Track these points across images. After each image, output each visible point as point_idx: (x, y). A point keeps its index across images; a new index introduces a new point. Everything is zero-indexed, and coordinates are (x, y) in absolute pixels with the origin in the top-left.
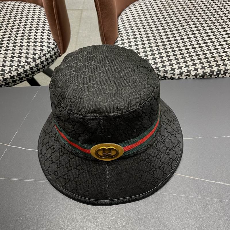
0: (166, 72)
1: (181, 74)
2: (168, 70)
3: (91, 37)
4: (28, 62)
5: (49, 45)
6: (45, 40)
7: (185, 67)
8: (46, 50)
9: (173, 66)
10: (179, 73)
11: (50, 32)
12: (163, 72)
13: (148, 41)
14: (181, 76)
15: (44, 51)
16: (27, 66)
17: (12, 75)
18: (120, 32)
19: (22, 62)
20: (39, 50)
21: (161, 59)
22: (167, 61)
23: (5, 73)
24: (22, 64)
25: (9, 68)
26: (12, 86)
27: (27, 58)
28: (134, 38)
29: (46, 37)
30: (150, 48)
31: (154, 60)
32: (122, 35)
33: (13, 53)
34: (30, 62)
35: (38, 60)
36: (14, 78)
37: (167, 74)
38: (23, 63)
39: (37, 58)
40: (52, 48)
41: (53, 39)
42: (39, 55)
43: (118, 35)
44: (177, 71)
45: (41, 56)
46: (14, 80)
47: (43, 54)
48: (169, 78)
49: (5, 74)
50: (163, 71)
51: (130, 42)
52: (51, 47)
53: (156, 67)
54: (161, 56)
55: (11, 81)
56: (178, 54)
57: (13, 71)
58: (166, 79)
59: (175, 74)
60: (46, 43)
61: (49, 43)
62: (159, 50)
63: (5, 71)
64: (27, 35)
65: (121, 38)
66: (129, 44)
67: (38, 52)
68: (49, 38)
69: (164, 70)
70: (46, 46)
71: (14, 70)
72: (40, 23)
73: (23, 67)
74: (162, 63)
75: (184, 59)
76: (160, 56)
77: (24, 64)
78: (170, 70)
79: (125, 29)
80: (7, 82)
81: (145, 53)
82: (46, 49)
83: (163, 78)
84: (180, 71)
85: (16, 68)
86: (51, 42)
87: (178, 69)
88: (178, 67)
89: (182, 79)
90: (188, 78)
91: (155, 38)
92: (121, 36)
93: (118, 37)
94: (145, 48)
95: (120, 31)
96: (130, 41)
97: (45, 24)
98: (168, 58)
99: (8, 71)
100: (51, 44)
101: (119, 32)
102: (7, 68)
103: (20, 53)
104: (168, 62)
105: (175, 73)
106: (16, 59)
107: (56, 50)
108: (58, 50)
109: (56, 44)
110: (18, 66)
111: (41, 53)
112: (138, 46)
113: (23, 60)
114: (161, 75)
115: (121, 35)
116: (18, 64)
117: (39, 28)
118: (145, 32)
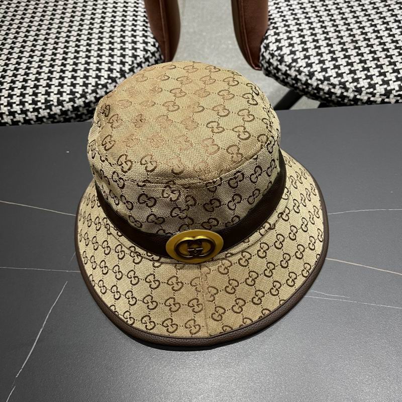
0: (359, 90)
1: (388, 93)
2: (363, 87)
3: (204, 34)
4: (113, 77)
5: (146, 48)
6: (140, 39)
7: (394, 82)
8: (142, 57)
9: (372, 79)
10: (383, 92)
11: (146, 25)
12: (353, 91)
13: (325, 35)
14: (388, 97)
15: (138, 58)
16: (111, 85)
17: (87, 101)
18: (271, 21)
19: (102, 78)
20: (130, 57)
21: (349, 67)
22: (361, 71)
23: (76, 97)
24: (103, 81)
25: (81, 88)
26: (86, 120)
27: (111, 70)
28: (299, 30)
29: (141, 34)
30: (329, 48)
31: (336, 70)
32: (276, 26)
33: (87, 63)
34: (117, 77)
35: (128, 73)
36: (90, 107)
37: (360, 94)
38: (105, 79)
39: (128, 71)
40: (152, 51)
41: (152, 36)
42: (130, 65)
43: (269, 25)
44: (380, 89)
45: (134, 67)
46: (90, 109)
47: (137, 64)
48: (364, 101)
49: (76, 99)
50: (354, 89)
51: (291, 38)
52: (149, 51)
53: (340, 81)
54: (350, 61)
55: (85, 112)
56: (381, 57)
57: (88, 94)
58: (359, 103)
59: (375, 94)
60: (141, 43)
61: (146, 43)
62: (346, 50)
63: (76, 94)
64: (108, 30)
65: (275, 30)
66: (289, 41)
67: (129, 60)
68: (146, 34)
69: (356, 87)
70: (142, 49)
71: (90, 91)
72: (129, 8)
73: (105, 86)
74: (352, 75)
75: (393, 66)
76: (347, 62)
77: (106, 81)
78: (367, 86)
79: (280, 14)
80: (79, 113)
81: (319, 57)
82: (140, 53)
83: (352, 103)
84: (386, 89)
85: (93, 88)
86: (149, 41)
87: (381, 85)
88: (383, 80)
89: (390, 103)
90: (400, 101)
91: (337, 29)
92: (274, 28)
93: (269, 29)
94: (319, 47)
95: (272, 17)
96: (290, 35)
97: (137, 10)
98: (363, 64)
99: (80, 94)
100: (149, 44)
101: (270, 19)
102: (79, 89)
103: (99, 63)
104: (362, 73)
105: (375, 92)
106: (93, 73)
107: (157, 55)
108: (160, 56)
109: (157, 45)
110: (97, 85)
111: (133, 62)
112: (306, 44)
113: (105, 74)
114: (348, 97)
115: (273, 25)
116: (96, 82)
117: (128, 17)
118: (319, 18)
